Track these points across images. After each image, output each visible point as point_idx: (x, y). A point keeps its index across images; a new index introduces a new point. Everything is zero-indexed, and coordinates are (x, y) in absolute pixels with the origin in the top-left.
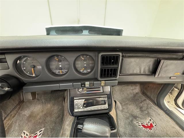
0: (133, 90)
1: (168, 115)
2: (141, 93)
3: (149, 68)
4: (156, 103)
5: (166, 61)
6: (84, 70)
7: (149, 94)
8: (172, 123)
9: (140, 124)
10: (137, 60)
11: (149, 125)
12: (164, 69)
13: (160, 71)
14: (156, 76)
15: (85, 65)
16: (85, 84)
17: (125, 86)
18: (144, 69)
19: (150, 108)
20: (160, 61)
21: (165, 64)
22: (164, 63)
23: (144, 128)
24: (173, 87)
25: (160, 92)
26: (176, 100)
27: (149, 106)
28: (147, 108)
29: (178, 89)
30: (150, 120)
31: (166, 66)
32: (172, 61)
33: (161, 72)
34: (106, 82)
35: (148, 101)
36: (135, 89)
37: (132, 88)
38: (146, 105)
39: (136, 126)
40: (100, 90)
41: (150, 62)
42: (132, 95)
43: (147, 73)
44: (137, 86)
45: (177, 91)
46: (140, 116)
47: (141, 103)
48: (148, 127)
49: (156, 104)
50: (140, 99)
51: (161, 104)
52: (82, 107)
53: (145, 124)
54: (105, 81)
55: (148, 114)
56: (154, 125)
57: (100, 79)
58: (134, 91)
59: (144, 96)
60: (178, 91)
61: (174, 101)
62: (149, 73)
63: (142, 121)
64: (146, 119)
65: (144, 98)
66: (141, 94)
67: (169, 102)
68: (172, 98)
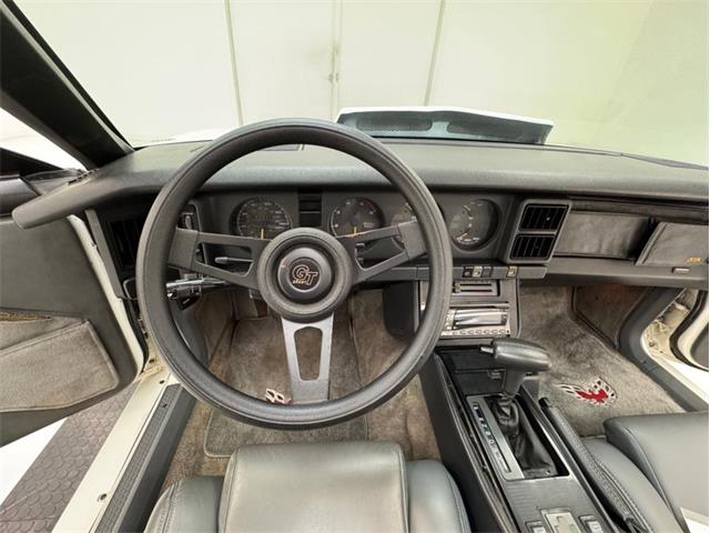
0: (547, 306)
1: (649, 374)
2: (572, 318)
3: (624, 242)
4: (616, 343)
5: (670, 225)
6: (464, 238)
7: (594, 319)
8: (657, 392)
9: (572, 390)
10: (599, 219)
11: (597, 393)
12: (661, 246)
13: (650, 251)
14: (640, 262)
15: (470, 225)
16: (471, 271)
17: (527, 293)
18: (611, 244)
19: (599, 357)
20: (655, 225)
21: (666, 233)
22: (665, 230)
23: (583, 399)
24: (673, 302)
25: (631, 315)
26: (674, 339)
27: (596, 351)
28: (590, 356)
29: (688, 308)
30: (599, 383)
31: (670, 238)
32: (685, 227)
33: (654, 252)
34: (521, 268)
35: (592, 338)
36: (555, 303)
37: (544, 302)
38: (585, 349)
39: (563, 394)
40: (490, 291)
41: (628, 226)
42: (544, 322)
43: (615, 254)
44: (561, 296)
45: (682, 311)
46: (570, 374)
47: (571, 342)
48: (593, 396)
49: (614, 347)
50: (567, 333)
51: (632, 346)
52: (449, 328)
53: (586, 390)
54: (518, 265)
55: (594, 370)
56: (609, 394)
57: (509, 261)
58: (550, 310)
59: (580, 325)
60: (687, 312)
61: (668, 342)
62: (621, 255)
63: (577, 382)
64: (587, 379)
65: (579, 330)
66: (569, 319)
67: (651, 345)
68: (666, 333)
